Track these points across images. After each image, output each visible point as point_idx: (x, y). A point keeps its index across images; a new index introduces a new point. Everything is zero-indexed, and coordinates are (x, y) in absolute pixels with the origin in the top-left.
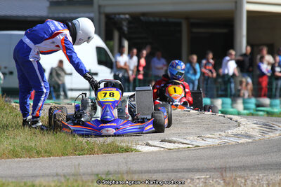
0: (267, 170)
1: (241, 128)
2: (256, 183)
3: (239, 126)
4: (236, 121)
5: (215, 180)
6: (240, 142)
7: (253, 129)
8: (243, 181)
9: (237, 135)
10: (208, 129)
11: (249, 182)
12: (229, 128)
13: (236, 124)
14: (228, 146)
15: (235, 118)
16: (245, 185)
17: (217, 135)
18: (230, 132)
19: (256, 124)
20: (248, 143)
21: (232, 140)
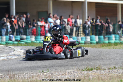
0: (27, 70)
1: (15, 52)
2: (22, 77)
3: (14, 51)
4: (13, 49)
5: (5, 76)
6: (15, 58)
7: (20, 52)
8: (17, 76)
9: (14, 55)
10: (1, 53)
11: (20, 77)
12: (10, 52)
13: (13, 50)
14: (10, 60)
15: (13, 47)
16: (18, 78)
17: (5, 55)
18: (11, 53)
19: (22, 50)
20: (18, 58)
21: (12, 57)
